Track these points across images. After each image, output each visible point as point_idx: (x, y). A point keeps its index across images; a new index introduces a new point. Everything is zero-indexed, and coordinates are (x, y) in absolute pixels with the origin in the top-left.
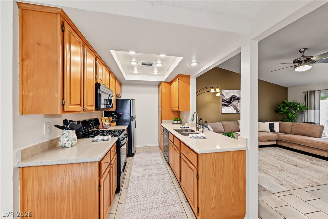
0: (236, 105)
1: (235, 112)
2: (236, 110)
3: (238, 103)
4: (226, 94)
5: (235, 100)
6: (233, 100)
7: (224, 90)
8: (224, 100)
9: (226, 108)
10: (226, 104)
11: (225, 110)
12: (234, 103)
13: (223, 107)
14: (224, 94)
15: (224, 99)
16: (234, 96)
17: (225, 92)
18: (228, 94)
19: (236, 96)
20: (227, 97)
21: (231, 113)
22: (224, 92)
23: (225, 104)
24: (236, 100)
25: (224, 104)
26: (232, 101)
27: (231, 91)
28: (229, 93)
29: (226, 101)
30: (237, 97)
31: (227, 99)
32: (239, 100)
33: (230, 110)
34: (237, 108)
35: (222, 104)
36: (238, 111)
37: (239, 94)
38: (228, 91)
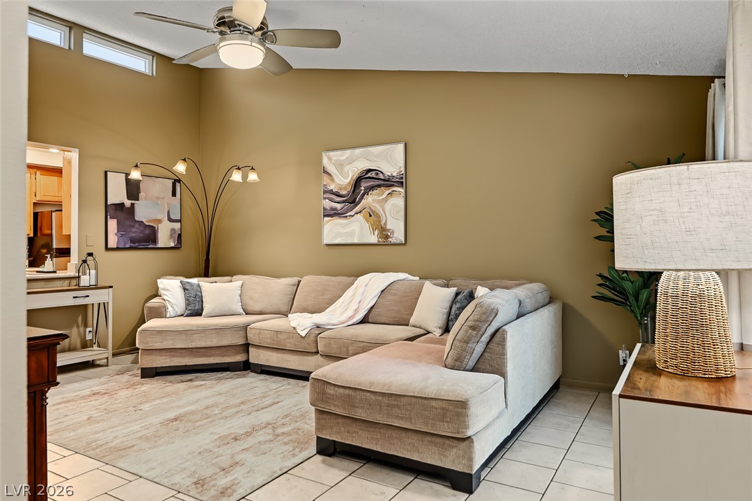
0: (377, 208)
1: (374, 239)
2: (376, 232)
3: (386, 200)
4: (340, 166)
5: (372, 188)
6: (366, 188)
7: (331, 154)
8: (331, 192)
9: (338, 222)
10: (339, 206)
11: (334, 231)
12: (371, 200)
13: (326, 219)
14: (331, 168)
15: (332, 187)
16: (370, 170)
17: (334, 158)
18: (346, 169)
19: (378, 172)
20: (343, 180)
21: (356, 241)
22: (330, 159)
23: (335, 209)
24: (379, 186)
25: (332, 209)
26: (363, 195)
27: (358, 151)
28: (351, 161)
29: (337, 194)
30: (381, 176)
31: (341, 189)
32: (392, 186)
33: (352, 234)
34: (383, 223)
35: (325, 209)
36: (387, 237)
37: (390, 160)
38: (348, 152)
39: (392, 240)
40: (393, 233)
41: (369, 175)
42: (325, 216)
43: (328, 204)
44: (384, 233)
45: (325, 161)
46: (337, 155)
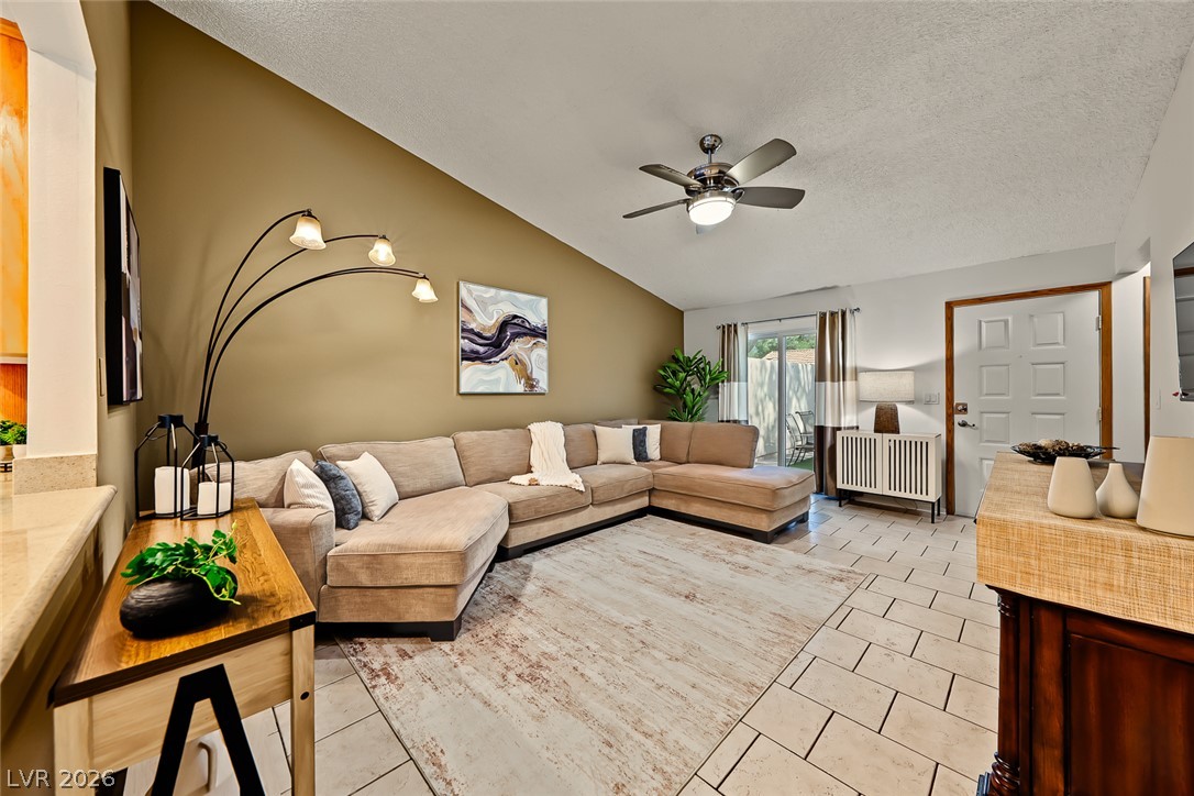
0: (523, 355)
1: (520, 388)
2: (523, 381)
3: (531, 349)
4: (482, 303)
5: (518, 335)
6: (512, 334)
7: (472, 286)
8: (471, 331)
9: (479, 366)
10: (481, 349)
11: (475, 377)
12: (517, 347)
13: (466, 362)
14: (471, 303)
15: (473, 326)
16: (515, 317)
17: (475, 293)
18: (491, 308)
19: (524, 320)
20: (485, 320)
21: (501, 390)
22: (469, 291)
23: (477, 352)
24: (525, 334)
25: (473, 351)
26: (509, 341)
27: (503, 293)
28: (495, 301)
29: (479, 335)
30: (527, 325)
31: (484, 329)
32: (537, 336)
33: (497, 381)
34: (529, 372)
35: (463, 350)
36: (532, 386)
37: (536, 312)
38: (492, 292)
39: (537, 390)
40: (537, 383)
41: (515, 321)
42: (463, 359)
43: (466, 344)
44: (530, 382)
45: (464, 293)
46: (478, 290)
